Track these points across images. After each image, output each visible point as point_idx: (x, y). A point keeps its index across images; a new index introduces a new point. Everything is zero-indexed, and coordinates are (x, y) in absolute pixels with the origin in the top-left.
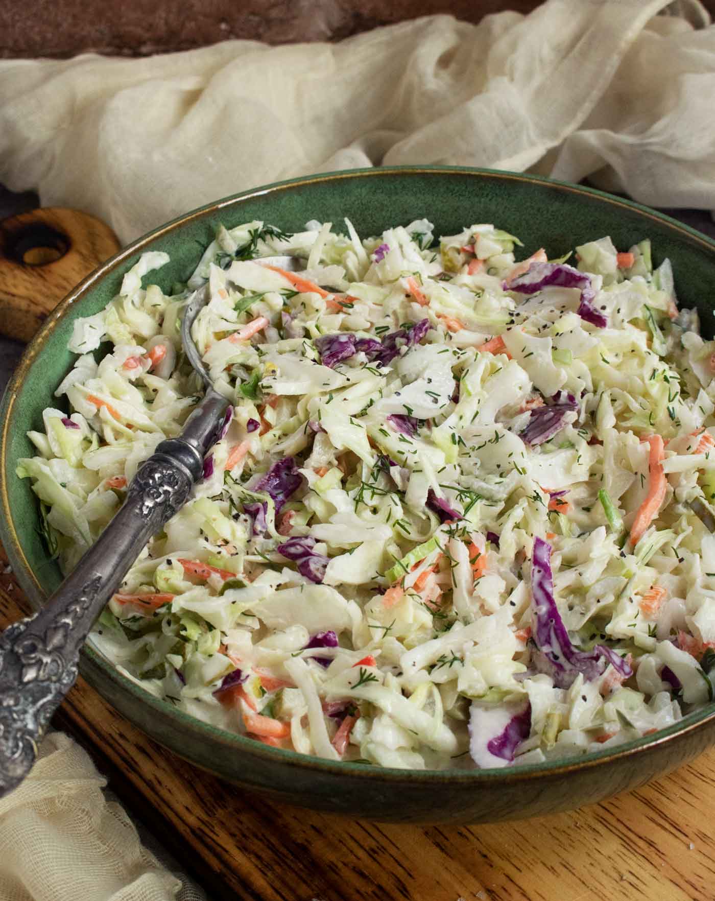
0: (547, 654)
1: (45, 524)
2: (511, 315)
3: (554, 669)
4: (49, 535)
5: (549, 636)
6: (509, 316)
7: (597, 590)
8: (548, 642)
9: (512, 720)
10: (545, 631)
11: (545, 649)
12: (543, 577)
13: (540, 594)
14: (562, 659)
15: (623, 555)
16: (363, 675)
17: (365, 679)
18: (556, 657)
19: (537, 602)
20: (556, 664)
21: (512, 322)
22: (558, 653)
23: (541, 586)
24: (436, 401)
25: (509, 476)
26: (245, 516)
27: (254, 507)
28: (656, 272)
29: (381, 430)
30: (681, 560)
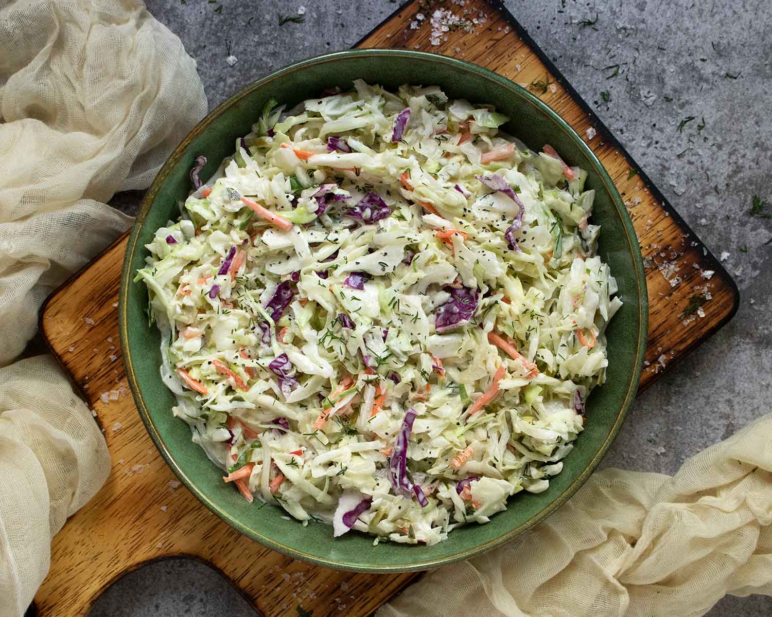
0: (392, 473)
2: (465, 210)
3: (393, 482)
4: (150, 313)
5: (397, 464)
6: (463, 210)
7: (434, 442)
8: (395, 466)
9: (362, 502)
10: (396, 460)
11: (393, 470)
12: (408, 429)
13: (402, 438)
14: (397, 480)
15: (458, 424)
16: (293, 461)
17: (293, 464)
18: (396, 477)
19: (398, 443)
20: (394, 480)
21: (464, 216)
22: (398, 475)
23: (404, 433)
24: (383, 270)
25: (415, 346)
26: (258, 330)
27: (264, 326)
28: (583, 194)
29: (342, 293)
30: (488, 437)
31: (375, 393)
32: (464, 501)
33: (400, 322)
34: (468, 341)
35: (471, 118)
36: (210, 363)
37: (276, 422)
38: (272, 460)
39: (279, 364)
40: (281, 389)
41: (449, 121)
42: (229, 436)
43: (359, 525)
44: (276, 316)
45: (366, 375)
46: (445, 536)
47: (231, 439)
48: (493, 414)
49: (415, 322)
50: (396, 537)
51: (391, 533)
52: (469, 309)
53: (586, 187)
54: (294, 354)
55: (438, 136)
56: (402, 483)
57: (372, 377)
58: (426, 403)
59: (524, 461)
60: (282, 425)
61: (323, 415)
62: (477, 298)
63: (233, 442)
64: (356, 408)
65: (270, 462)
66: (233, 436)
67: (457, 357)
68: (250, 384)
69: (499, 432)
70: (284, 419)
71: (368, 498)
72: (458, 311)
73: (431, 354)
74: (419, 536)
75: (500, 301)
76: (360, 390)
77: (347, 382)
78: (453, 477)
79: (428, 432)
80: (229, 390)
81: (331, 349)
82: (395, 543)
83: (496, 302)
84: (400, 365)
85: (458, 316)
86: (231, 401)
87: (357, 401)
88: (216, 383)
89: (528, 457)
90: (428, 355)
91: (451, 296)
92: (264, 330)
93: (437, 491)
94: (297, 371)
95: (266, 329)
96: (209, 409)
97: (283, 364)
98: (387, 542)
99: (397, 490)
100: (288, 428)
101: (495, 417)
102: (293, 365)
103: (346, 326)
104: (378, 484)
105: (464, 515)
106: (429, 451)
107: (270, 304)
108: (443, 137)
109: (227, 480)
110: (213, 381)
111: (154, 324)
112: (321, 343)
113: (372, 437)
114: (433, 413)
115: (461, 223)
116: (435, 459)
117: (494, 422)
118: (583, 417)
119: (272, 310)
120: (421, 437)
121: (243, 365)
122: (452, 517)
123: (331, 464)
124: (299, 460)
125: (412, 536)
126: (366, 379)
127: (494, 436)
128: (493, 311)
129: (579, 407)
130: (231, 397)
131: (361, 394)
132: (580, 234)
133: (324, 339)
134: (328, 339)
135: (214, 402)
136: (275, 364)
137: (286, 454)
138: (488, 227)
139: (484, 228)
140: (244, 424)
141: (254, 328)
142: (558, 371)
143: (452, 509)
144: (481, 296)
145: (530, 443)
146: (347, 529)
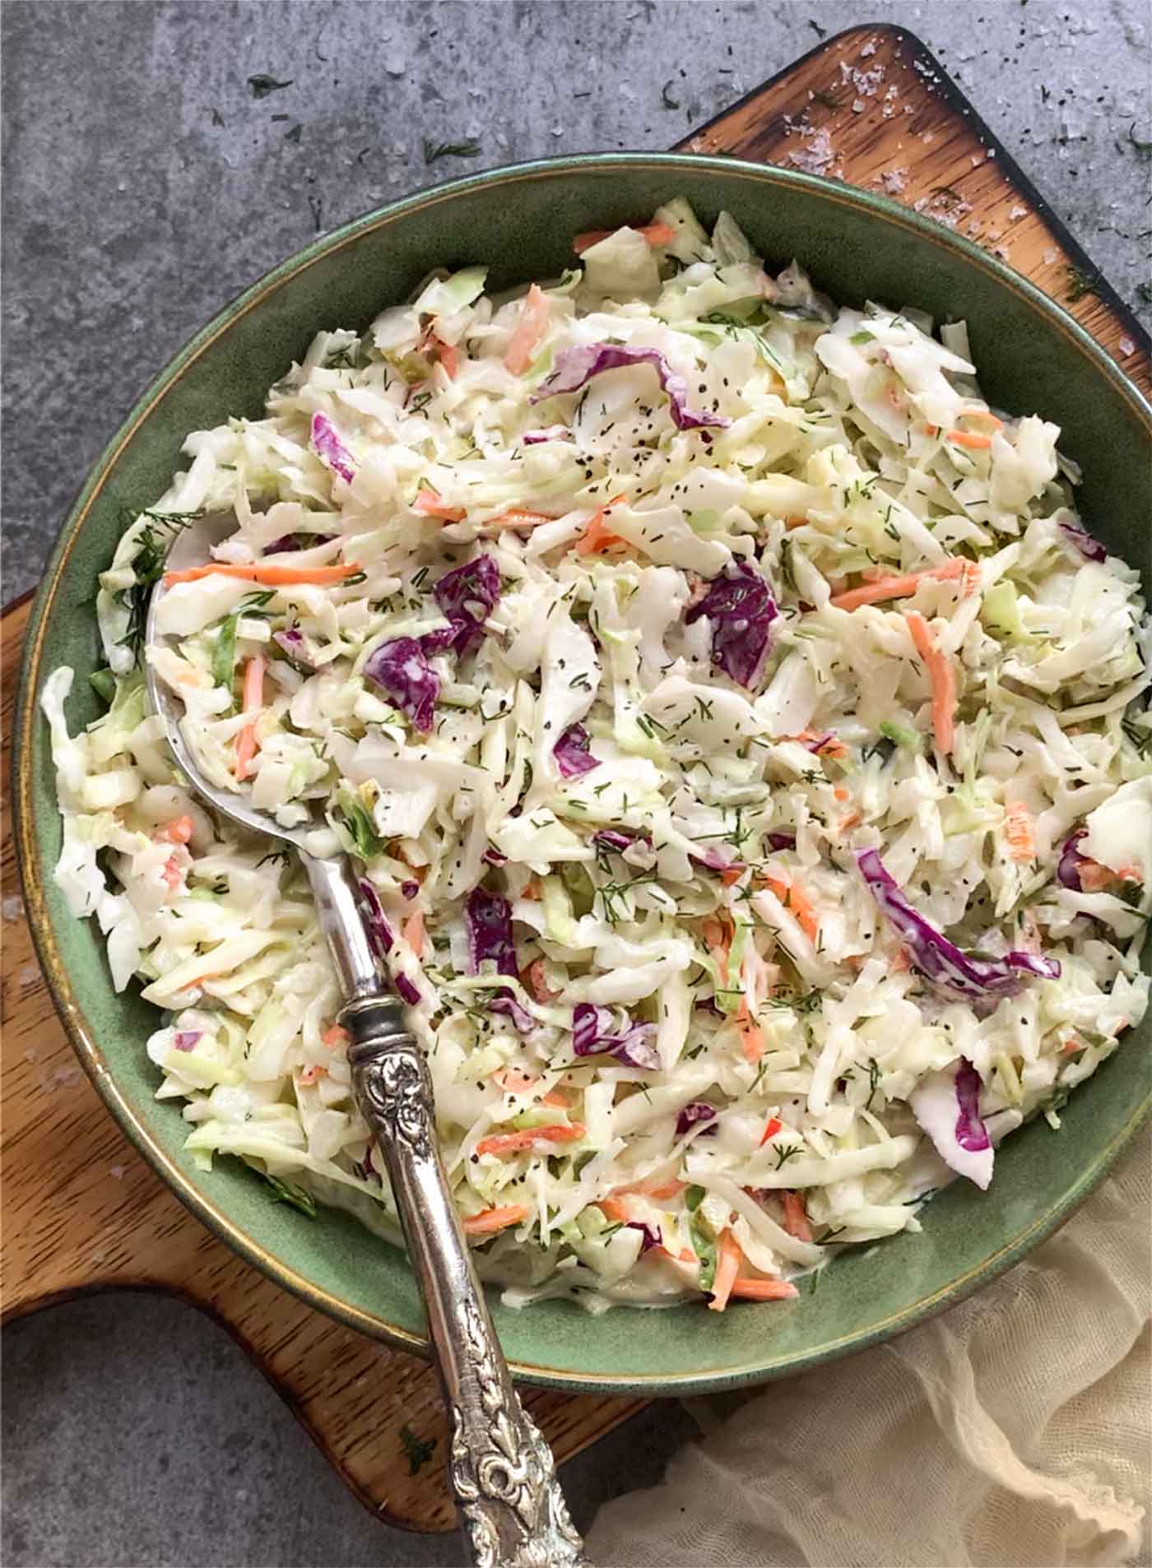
0: (947, 983)
1: (272, 1181)
2: (581, 462)
3: (966, 997)
4: (290, 1193)
5: (938, 961)
6: (579, 467)
7: (952, 860)
8: (941, 968)
9: (957, 1084)
10: (928, 957)
11: (942, 978)
12: (887, 889)
13: (895, 913)
14: (969, 984)
15: (951, 790)
16: (780, 1152)
17: (786, 1155)
18: (961, 983)
19: (899, 926)
20: (965, 991)
21: (589, 474)
22: (960, 977)
23: (890, 901)
24: (588, 687)
25: (752, 755)
26: (497, 1021)
27: (498, 1003)
28: (714, 240)
29: (572, 802)
30: (1019, 753)
31: (778, 897)
32: (1105, 891)
33: (686, 745)
34: (816, 652)
35: (426, 319)
36: (475, 1159)
37: (684, 1126)
38: (747, 1190)
39: (588, 1033)
40: (635, 1065)
41: (397, 364)
42: (639, 1234)
43: (995, 1127)
44: (507, 965)
45: (733, 888)
46: (1143, 980)
47: (647, 1233)
48: (983, 712)
49: (710, 716)
50: (1074, 1074)
51: (1057, 1079)
52: (759, 600)
53: (707, 225)
54: (595, 989)
55: (410, 407)
56: (981, 980)
57: (745, 879)
58: (867, 819)
59: (1115, 723)
60: (700, 1118)
61: (744, 1025)
62: (748, 571)
63: (656, 1236)
64: (779, 955)
65: (747, 1198)
66: (642, 1227)
67: (827, 694)
68: (578, 1118)
69: (1023, 728)
70: (690, 1107)
71: (957, 1067)
72: (745, 623)
73: (787, 738)
74: (1108, 1027)
75: (787, 536)
76: (750, 921)
77: (718, 934)
78: (1041, 878)
79: (923, 856)
80: (555, 1165)
81: (641, 913)
82: (1084, 1085)
83: (785, 543)
84: (769, 809)
85: (754, 629)
86: (577, 1178)
87: (766, 943)
88: (522, 1179)
89: (1113, 710)
90: (784, 745)
91: (710, 617)
92: (506, 1011)
93: (1044, 929)
94: (627, 1008)
95: (508, 1006)
96: (556, 1233)
97: (594, 1024)
98: (1071, 1097)
99: (986, 1000)
100: (713, 1114)
101: (990, 713)
102: (611, 1008)
103: (624, 846)
104: (947, 1027)
105: (1131, 911)
106: (959, 883)
107: (480, 956)
108: (418, 397)
109: (719, 1304)
110: (514, 1182)
111: (317, 1205)
112: (613, 920)
113: (852, 968)
114: (890, 823)
115: (593, 490)
116: (983, 885)
117: (998, 722)
118: (1114, 556)
119: (493, 964)
120: (921, 877)
121: (538, 1099)
122: (1115, 942)
123: (840, 1085)
124: (787, 1137)
125: (1098, 1040)
126: (739, 893)
127: (1025, 741)
128: (799, 559)
129: (1091, 548)
130: (568, 1172)
131: (759, 922)
132: (780, 307)
133: (612, 911)
134: (616, 901)
135: (552, 1213)
136: (582, 1038)
137: (758, 1153)
138: (642, 450)
139: (637, 458)
140: (637, 1189)
141: (486, 1025)
142: (996, 533)
143: (1098, 928)
144: (751, 561)
145: (1088, 685)
146: (989, 1154)
